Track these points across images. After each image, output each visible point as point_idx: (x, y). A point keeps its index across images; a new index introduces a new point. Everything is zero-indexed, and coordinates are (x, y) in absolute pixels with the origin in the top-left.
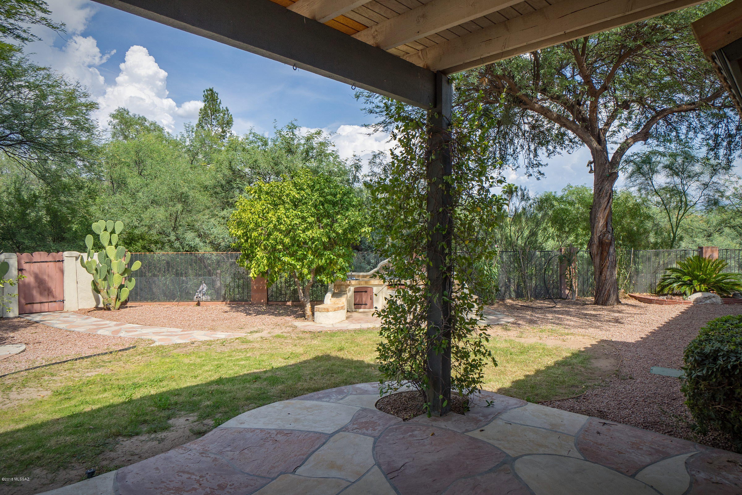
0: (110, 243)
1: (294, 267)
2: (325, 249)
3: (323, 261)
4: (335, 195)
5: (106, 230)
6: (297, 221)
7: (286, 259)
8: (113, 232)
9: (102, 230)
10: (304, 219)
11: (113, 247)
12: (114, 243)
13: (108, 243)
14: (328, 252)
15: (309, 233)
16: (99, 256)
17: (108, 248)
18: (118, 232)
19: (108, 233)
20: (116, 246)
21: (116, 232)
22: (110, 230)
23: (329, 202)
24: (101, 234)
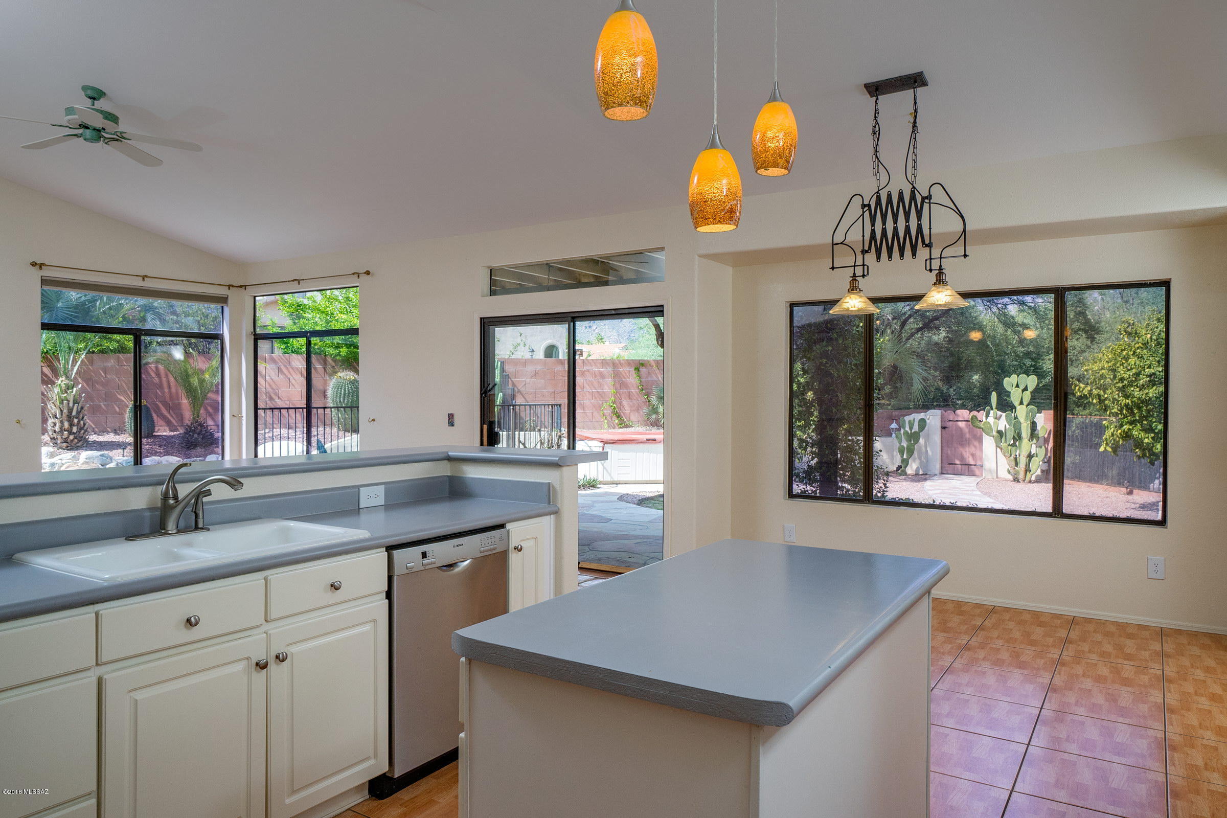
0: (1021, 403)
5: (1017, 386)
8: (1026, 389)
9: (1014, 386)
11: (1024, 407)
12: (1025, 402)
13: (1019, 402)
16: (1006, 416)
17: (1018, 408)
18: (1030, 389)
19: (1020, 390)
20: (1028, 406)
21: (1028, 388)
22: (1022, 387)
24: (1012, 392)
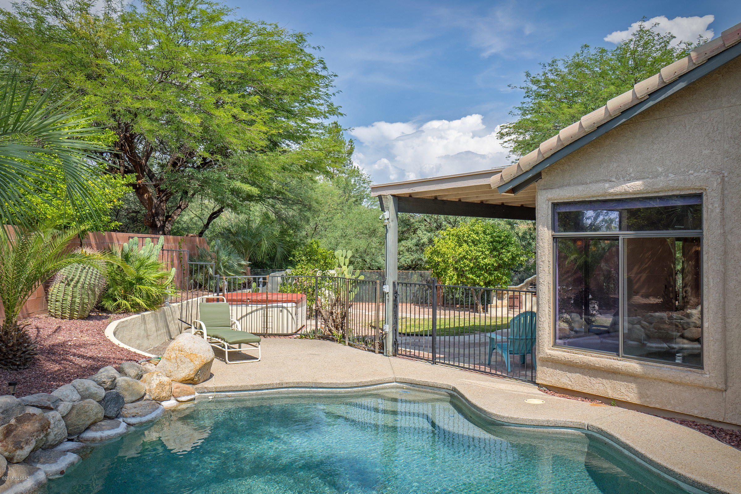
0: (344, 264)
1: (475, 281)
2: (495, 270)
3: (493, 277)
4: (500, 237)
6: (479, 254)
7: (471, 276)
8: (346, 257)
9: (340, 256)
10: (483, 252)
11: (346, 267)
12: (347, 265)
14: (496, 272)
15: (486, 260)
17: (343, 267)
20: (348, 267)
21: (348, 257)
22: (344, 256)
23: (497, 242)
24: (339, 259)
